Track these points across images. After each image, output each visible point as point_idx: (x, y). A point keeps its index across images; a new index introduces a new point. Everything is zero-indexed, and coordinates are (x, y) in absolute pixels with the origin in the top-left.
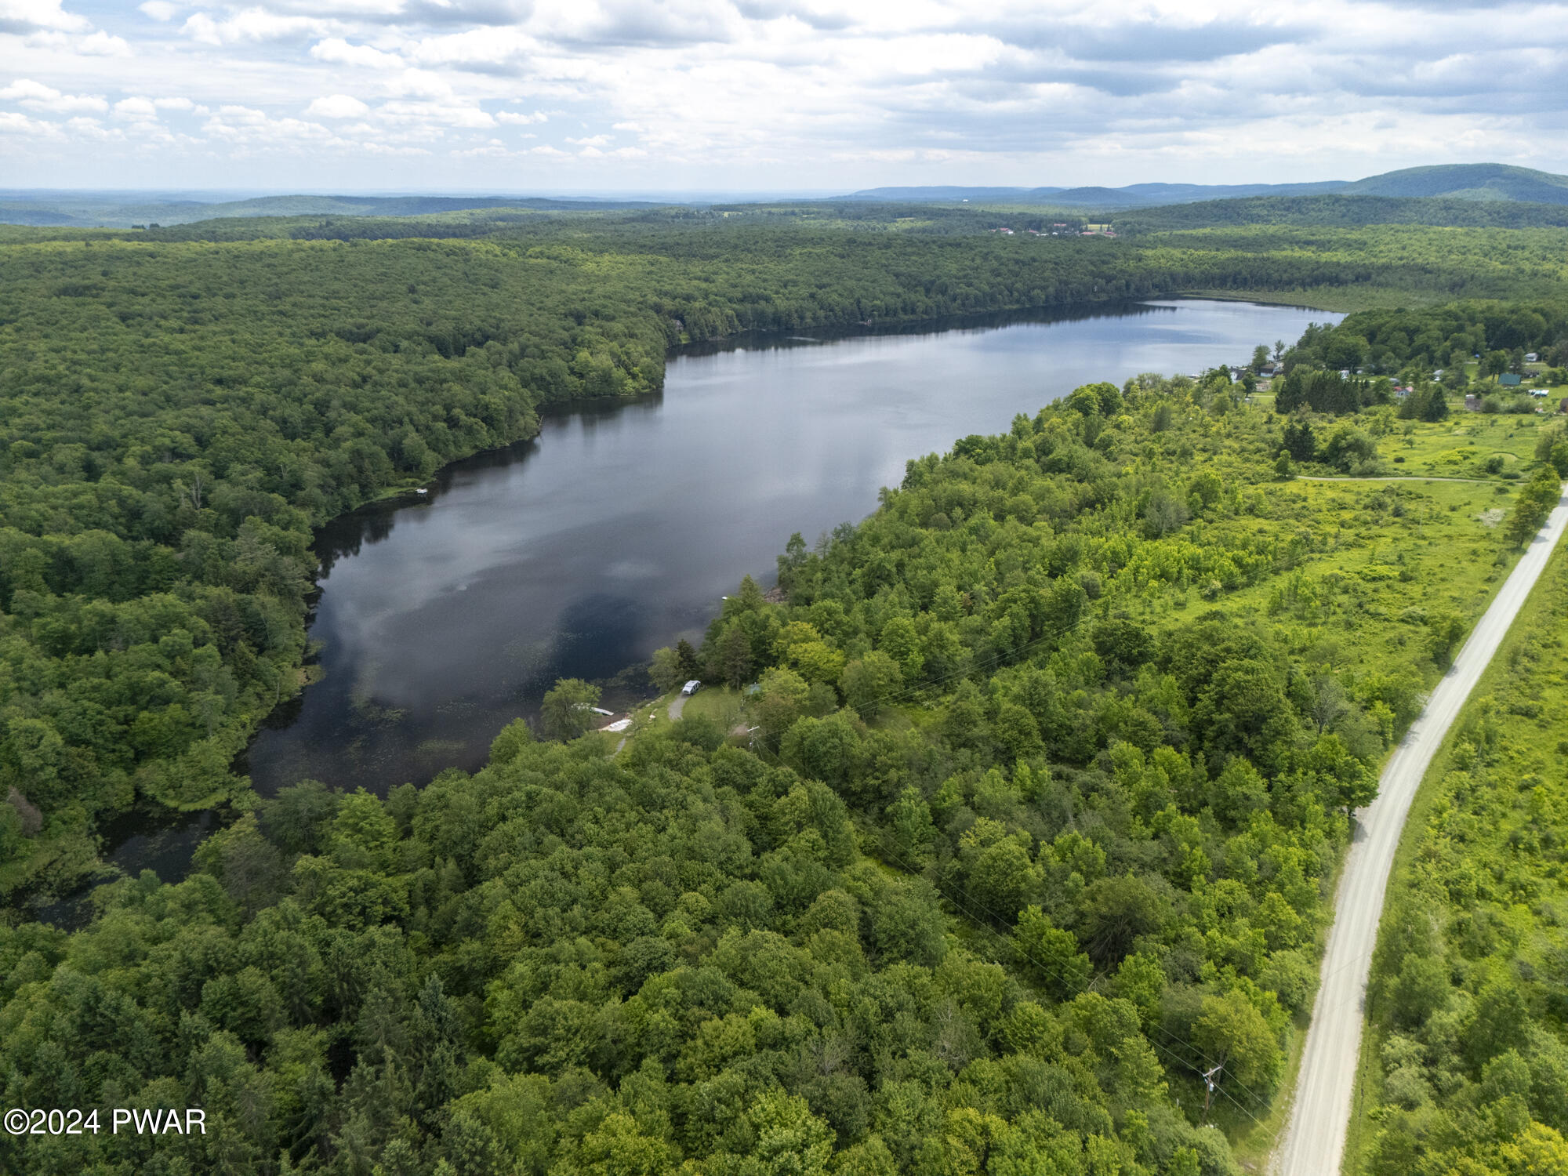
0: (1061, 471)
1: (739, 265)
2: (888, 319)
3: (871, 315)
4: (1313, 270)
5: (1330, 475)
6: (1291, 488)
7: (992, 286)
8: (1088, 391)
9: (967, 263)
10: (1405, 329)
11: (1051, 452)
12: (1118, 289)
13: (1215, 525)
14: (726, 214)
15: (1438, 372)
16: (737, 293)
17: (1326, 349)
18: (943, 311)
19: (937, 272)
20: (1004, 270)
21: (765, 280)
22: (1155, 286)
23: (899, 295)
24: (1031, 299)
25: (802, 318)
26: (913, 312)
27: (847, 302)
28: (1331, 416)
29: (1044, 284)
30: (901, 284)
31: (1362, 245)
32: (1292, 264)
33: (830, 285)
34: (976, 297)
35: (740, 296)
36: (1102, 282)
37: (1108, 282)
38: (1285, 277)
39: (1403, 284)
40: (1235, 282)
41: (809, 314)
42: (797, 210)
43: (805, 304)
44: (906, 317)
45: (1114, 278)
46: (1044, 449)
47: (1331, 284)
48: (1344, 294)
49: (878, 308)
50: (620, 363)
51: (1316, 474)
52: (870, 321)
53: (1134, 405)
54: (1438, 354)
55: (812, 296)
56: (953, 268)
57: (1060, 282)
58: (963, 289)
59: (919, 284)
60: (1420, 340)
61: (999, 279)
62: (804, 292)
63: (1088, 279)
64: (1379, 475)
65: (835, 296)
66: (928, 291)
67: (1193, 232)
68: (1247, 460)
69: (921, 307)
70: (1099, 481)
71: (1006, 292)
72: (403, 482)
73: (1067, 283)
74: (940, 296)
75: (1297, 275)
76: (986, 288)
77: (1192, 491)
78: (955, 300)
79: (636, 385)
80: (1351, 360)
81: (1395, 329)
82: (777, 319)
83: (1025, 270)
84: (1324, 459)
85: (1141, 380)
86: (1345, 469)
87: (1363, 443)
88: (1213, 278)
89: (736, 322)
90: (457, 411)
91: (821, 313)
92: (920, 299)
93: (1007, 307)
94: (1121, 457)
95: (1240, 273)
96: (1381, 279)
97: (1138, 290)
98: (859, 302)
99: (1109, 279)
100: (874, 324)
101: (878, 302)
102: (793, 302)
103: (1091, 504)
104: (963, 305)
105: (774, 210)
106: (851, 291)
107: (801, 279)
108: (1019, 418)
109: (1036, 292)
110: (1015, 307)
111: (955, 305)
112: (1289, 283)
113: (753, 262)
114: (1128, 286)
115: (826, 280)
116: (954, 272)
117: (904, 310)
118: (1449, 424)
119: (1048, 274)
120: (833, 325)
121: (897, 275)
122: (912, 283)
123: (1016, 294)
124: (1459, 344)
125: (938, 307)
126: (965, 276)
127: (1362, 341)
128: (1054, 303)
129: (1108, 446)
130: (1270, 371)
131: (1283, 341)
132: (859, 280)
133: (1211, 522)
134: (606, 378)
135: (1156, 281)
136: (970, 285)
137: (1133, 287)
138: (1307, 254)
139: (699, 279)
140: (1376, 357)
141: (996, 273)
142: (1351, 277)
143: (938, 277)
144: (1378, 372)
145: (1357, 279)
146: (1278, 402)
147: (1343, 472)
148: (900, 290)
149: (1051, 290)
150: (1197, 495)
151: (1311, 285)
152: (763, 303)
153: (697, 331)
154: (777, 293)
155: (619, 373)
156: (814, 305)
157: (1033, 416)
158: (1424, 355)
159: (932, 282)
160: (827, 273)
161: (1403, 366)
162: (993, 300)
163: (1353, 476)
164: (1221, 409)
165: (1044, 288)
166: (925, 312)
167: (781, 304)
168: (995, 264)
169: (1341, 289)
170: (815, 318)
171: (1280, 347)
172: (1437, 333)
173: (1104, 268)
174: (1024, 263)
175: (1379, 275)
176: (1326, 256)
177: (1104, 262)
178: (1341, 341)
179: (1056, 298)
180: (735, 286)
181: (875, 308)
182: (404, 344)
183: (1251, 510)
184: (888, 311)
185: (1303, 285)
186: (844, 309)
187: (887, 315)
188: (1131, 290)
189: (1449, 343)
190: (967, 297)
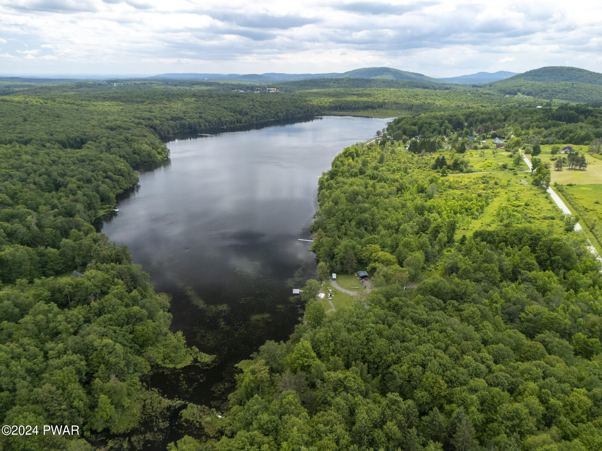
1: (157, 105)
2: (232, 126)
3: (226, 124)
4: (362, 104)
9: (248, 103)
12: (305, 112)
14: (115, 84)
15: (445, 137)
18: (251, 122)
19: (241, 107)
22: (316, 111)
23: (233, 116)
24: (278, 117)
25: (200, 126)
26: (241, 122)
27: (215, 119)
28: (431, 153)
30: (230, 112)
31: (369, 95)
32: (355, 102)
34: (261, 116)
36: (299, 110)
37: (301, 110)
38: (357, 106)
40: (340, 109)
41: (203, 124)
42: (146, 82)
43: (199, 120)
44: (238, 125)
45: (304, 108)
47: (372, 109)
49: (228, 121)
51: (453, 173)
52: (225, 127)
55: (201, 117)
56: (246, 105)
57: (287, 110)
58: (254, 113)
59: (235, 111)
62: (197, 115)
63: (294, 109)
65: (210, 117)
66: (241, 114)
67: (312, 91)
69: (243, 121)
72: (104, 207)
73: (289, 111)
74: (247, 116)
76: (263, 113)
78: (253, 117)
79: (161, 157)
82: (190, 127)
84: (449, 168)
87: (464, 162)
88: (333, 108)
90: (110, 173)
91: (207, 124)
93: (271, 120)
95: (341, 105)
96: (386, 106)
97: (311, 113)
98: (220, 119)
100: (227, 127)
101: (227, 119)
102: (194, 120)
104: (257, 119)
105: (136, 82)
106: (216, 115)
109: (280, 114)
110: (273, 120)
111: (254, 119)
112: (358, 108)
113: (162, 104)
114: (308, 111)
115: (200, 111)
116: (247, 107)
117: (237, 122)
120: (212, 129)
121: (226, 108)
123: (272, 115)
125: (248, 120)
126: (252, 108)
127: (416, 128)
128: (285, 118)
130: (389, 139)
135: (316, 109)
137: (309, 111)
138: (355, 98)
142: (377, 106)
143: (242, 109)
144: (425, 138)
145: (379, 107)
146: (409, 150)
148: (232, 114)
149: (284, 113)
152: (182, 121)
155: (154, 152)
156: (203, 121)
158: (437, 132)
159: (241, 111)
161: (433, 136)
162: (266, 117)
165: (282, 112)
166: (245, 122)
167: (189, 121)
170: (205, 126)
175: (384, 105)
176: (362, 99)
178: (411, 128)
179: (286, 116)
181: (227, 121)
182: (48, 145)
184: (232, 123)
185: (362, 109)
186: (215, 122)
187: (231, 124)
188: (309, 112)
189: (443, 127)
190: (257, 116)
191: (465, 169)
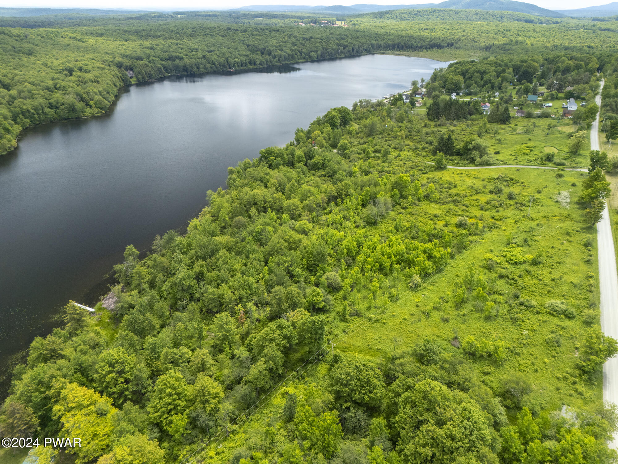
0: (319, 169)
1: (171, 41)
2: (242, 68)
3: (234, 66)
4: (430, 42)
5: (464, 165)
6: (445, 176)
7: (292, 51)
8: (334, 113)
9: (281, 39)
10: (479, 72)
11: (313, 157)
12: (349, 51)
13: (408, 210)
14: (179, 16)
15: (497, 94)
16: (166, 55)
17: (445, 82)
18: (269, 63)
19: (267, 44)
20: (298, 42)
21: (182, 49)
22: (365, 50)
23: (247, 56)
25: (198, 68)
26: (255, 64)
27: (221, 60)
28: (455, 122)
29: (316, 49)
30: (249, 50)
31: (447, 30)
32: (421, 39)
33: (214, 51)
34: (285, 57)
35: (167, 57)
36: (342, 48)
37: (344, 48)
38: (419, 45)
39: (466, 47)
40: (398, 47)
41: (201, 66)
43: (199, 61)
45: (347, 46)
46: (309, 156)
47: (438, 48)
48: (443, 53)
49: (237, 63)
50: (82, 99)
51: (456, 165)
52: (234, 69)
53: (358, 119)
54: (496, 85)
55: (204, 57)
56: (274, 42)
57: (323, 48)
58: (279, 52)
59: (258, 50)
60: (486, 77)
61: (296, 47)
62: (200, 54)
63: (335, 47)
64: (490, 165)
65: (215, 57)
66: (262, 53)
68: (418, 155)
69: (258, 62)
70: (339, 184)
71: (299, 54)
73: (326, 49)
74: (267, 56)
75: (424, 44)
76: (289, 52)
77: (393, 188)
78: (275, 58)
79: (92, 111)
80: (456, 88)
81: (474, 71)
82: (185, 69)
83: (308, 43)
84: (458, 153)
85: (361, 102)
86: (472, 161)
87: (481, 146)
88: (389, 46)
89: (163, 71)
91: (208, 66)
92: (259, 58)
94: (353, 157)
95: (400, 43)
96: (458, 45)
98: (227, 59)
99: (345, 47)
100: (236, 70)
101: (237, 60)
102: (194, 60)
103: (335, 198)
104: (279, 60)
106: (224, 54)
107: (200, 48)
108: (298, 130)
109: (313, 53)
111: (275, 60)
112: (421, 48)
113: (178, 39)
114: (353, 50)
115: (212, 48)
116: (275, 44)
117: (250, 63)
118: (512, 125)
119: (318, 44)
121: (248, 46)
122: (254, 49)
123: (303, 54)
124: (505, 79)
125: (267, 62)
126: (280, 46)
127: (461, 79)
129: (345, 149)
130: (420, 94)
131: (424, 78)
132: (229, 48)
133: (405, 208)
134: (72, 109)
135: (365, 47)
136: (282, 50)
137: (355, 50)
138: (426, 34)
139: (148, 48)
140: (468, 87)
141: (294, 44)
142: (446, 45)
143: (267, 46)
144: (469, 94)
145: (448, 46)
146: (428, 114)
147: (471, 163)
148: (248, 53)
149: (319, 52)
150: (396, 191)
151: (429, 49)
152: (177, 60)
153: (140, 77)
154: (186, 55)
155: (79, 105)
156: (204, 61)
157: (306, 129)
158: (489, 85)
159: (264, 49)
160: (214, 45)
161: (481, 91)
163: (477, 166)
164: (400, 120)
165: (316, 52)
166: (261, 64)
167: (187, 61)
168: (294, 40)
169: (442, 50)
170: (205, 68)
171: (423, 81)
172: (494, 74)
173: (342, 41)
174: (307, 39)
175: (456, 43)
176: (433, 35)
177: (342, 39)
178: (452, 79)
179: (321, 56)
180: (165, 52)
181: (235, 63)
183: (427, 197)
184: (242, 64)
185: (426, 48)
186: (220, 64)
187: (242, 66)
188: (355, 52)
189: (500, 79)
190: (280, 56)
191: (478, 160)
